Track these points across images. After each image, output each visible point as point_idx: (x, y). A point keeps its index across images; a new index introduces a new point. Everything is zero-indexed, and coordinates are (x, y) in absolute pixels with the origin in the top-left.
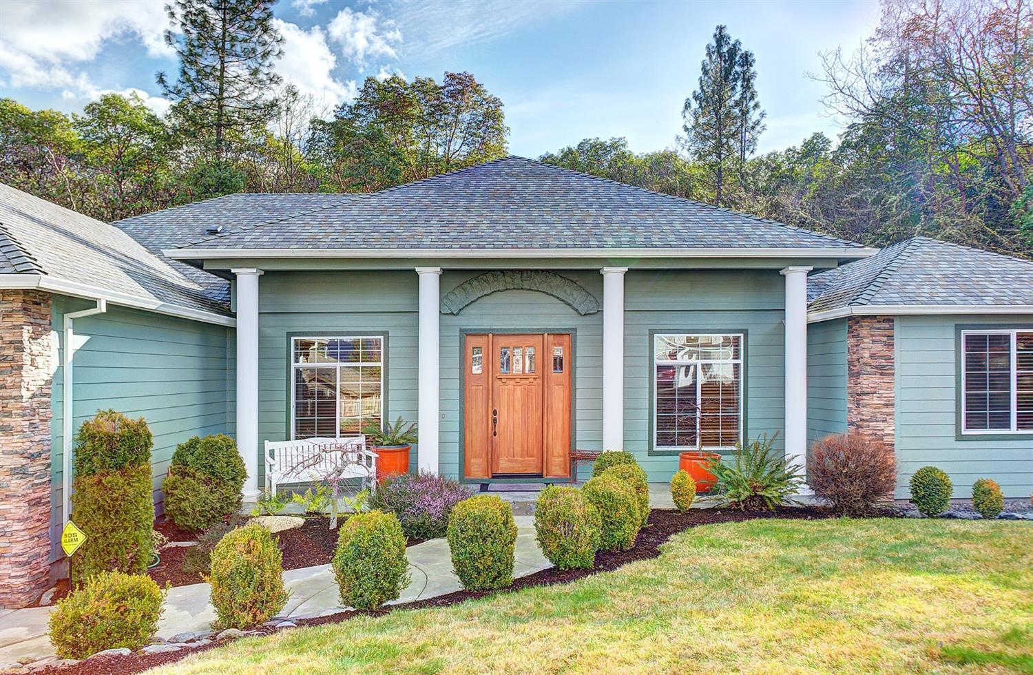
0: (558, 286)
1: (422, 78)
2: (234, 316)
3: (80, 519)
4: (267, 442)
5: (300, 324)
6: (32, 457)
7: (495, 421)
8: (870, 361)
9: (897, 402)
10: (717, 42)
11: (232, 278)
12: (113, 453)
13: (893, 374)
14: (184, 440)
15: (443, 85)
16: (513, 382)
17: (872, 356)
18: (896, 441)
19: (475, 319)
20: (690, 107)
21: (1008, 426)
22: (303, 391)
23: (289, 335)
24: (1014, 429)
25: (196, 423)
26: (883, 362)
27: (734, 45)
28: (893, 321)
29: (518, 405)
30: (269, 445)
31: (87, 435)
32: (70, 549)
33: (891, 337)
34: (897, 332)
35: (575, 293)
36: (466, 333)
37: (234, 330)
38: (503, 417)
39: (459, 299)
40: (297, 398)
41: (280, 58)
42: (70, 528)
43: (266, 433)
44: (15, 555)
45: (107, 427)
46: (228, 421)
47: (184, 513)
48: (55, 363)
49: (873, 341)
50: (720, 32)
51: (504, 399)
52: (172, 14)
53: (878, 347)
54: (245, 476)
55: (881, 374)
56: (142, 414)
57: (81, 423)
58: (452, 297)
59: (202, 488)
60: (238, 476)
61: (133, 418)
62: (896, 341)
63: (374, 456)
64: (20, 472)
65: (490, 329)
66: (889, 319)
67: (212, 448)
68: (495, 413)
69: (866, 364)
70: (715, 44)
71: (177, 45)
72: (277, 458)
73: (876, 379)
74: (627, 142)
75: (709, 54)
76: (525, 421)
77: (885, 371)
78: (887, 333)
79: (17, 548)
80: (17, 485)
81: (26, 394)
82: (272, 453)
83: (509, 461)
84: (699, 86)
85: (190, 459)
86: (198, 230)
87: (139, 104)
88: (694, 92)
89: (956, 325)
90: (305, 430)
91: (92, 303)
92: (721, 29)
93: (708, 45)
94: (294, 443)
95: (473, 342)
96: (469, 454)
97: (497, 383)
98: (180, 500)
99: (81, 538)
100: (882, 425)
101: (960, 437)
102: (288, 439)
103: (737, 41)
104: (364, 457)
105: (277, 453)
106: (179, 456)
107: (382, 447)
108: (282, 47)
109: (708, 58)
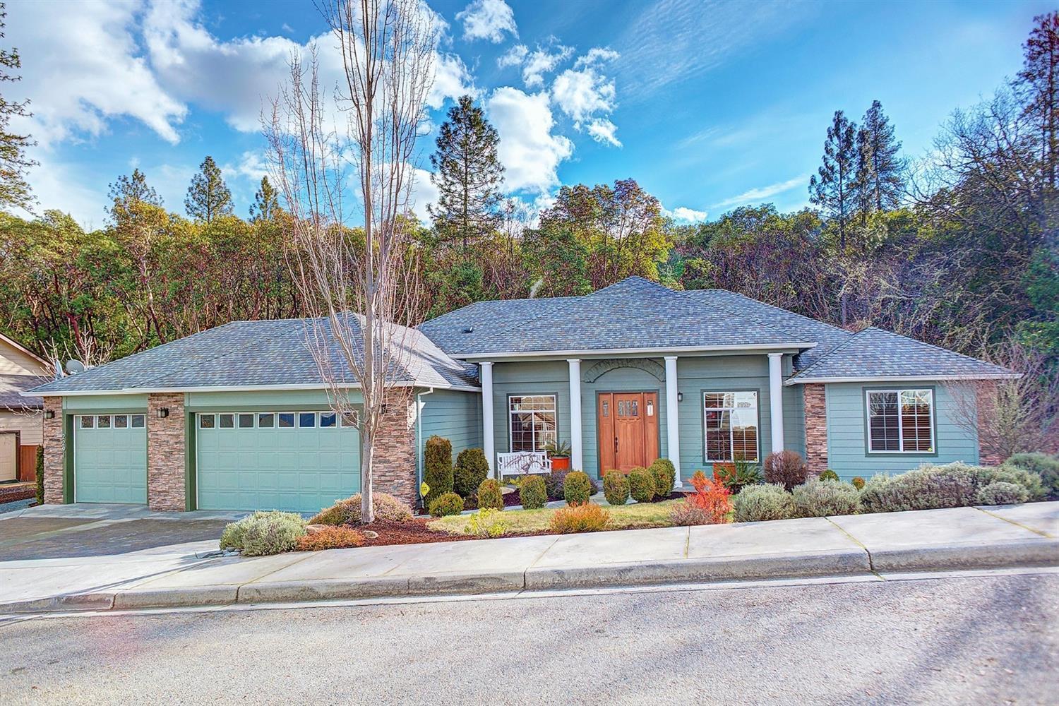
0: (647, 365)
1: (600, 185)
2: (480, 386)
3: (427, 481)
4: (498, 453)
5: (513, 389)
6: (411, 454)
7: (616, 444)
8: (811, 409)
9: (828, 434)
10: (836, 126)
11: (479, 366)
12: (438, 453)
13: (825, 417)
14: (462, 451)
15: (614, 190)
16: (625, 421)
17: (812, 406)
18: (829, 456)
19: (603, 385)
20: (815, 182)
21: (898, 449)
22: (516, 426)
23: (508, 395)
24: (901, 451)
25: (464, 443)
26: (819, 410)
27: (851, 127)
28: (824, 386)
29: (629, 434)
30: (499, 455)
31: (429, 445)
32: (424, 493)
33: (824, 395)
34: (826, 392)
35: (657, 369)
36: (599, 393)
37: (481, 393)
38: (621, 441)
39: (593, 374)
40: (513, 430)
41: (502, 183)
42: (424, 485)
43: (497, 449)
44: (406, 494)
45: (436, 443)
46: (479, 442)
47: (463, 486)
48: (416, 416)
49: (813, 398)
50: (838, 117)
51: (621, 432)
52: (434, 161)
53: (816, 402)
54: (488, 469)
55: (819, 417)
56: (448, 437)
57: (425, 441)
58: (590, 372)
59: (470, 473)
60: (486, 468)
61: (445, 439)
62: (827, 398)
63: (550, 461)
64: (407, 460)
65: (612, 391)
66: (822, 385)
67: (473, 453)
68: (616, 439)
69: (809, 411)
70: (833, 127)
71: (438, 182)
72: (503, 461)
73: (814, 420)
74: (774, 207)
75: (830, 137)
76: (634, 444)
77: (820, 415)
78: (820, 392)
79: (407, 491)
80: (406, 466)
81: (408, 428)
82: (501, 458)
83: (625, 467)
84: (824, 163)
85: (464, 459)
86: (460, 330)
87: (413, 217)
88: (820, 168)
89: (863, 387)
90: (517, 447)
91: (428, 389)
92: (839, 114)
93: (829, 128)
94: (512, 454)
95: (603, 398)
96: (603, 463)
97: (617, 422)
98: (461, 479)
99: (428, 489)
100: (819, 447)
101: (868, 455)
102: (509, 452)
103: (852, 123)
104: (546, 463)
105: (503, 459)
106: (460, 458)
107: (554, 457)
108: (504, 174)
109: (829, 139)
